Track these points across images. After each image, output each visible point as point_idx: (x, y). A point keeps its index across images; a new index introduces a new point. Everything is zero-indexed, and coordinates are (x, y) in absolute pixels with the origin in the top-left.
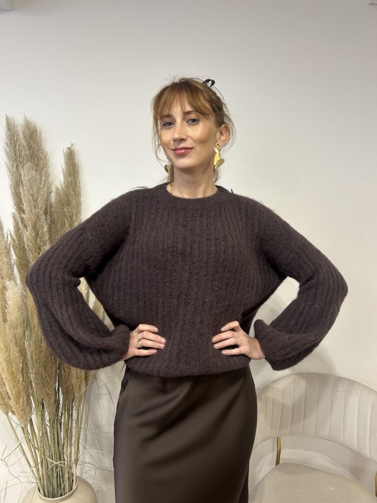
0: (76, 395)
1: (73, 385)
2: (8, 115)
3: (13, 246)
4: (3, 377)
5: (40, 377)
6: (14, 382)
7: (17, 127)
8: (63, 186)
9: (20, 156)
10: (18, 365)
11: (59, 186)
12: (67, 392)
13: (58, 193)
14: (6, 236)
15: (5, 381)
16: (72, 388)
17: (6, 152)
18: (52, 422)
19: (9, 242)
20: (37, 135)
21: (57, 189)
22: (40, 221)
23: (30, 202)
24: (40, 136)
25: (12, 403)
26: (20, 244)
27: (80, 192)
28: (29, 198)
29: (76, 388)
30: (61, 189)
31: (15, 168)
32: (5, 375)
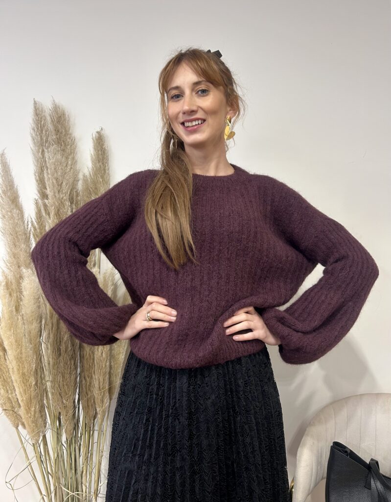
0: (98, 410)
1: (94, 397)
2: (36, 100)
3: (34, 235)
4: (13, 378)
5: (57, 385)
6: (25, 385)
7: (45, 112)
8: (91, 173)
9: (46, 141)
10: (30, 365)
11: (87, 174)
12: (88, 406)
13: (85, 180)
14: (26, 222)
15: (15, 384)
16: (94, 402)
17: (32, 137)
18: (69, 442)
19: (29, 229)
20: (65, 120)
21: (84, 176)
22: (64, 207)
23: (54, 186)
24: (68, 121)
25: (22, 412)
26: (41, 233)
27: (109, 180)
28: (53, 182)
29: (98, 401)
30: (88, 177)
31: (40, 154)
32: (15, 377)
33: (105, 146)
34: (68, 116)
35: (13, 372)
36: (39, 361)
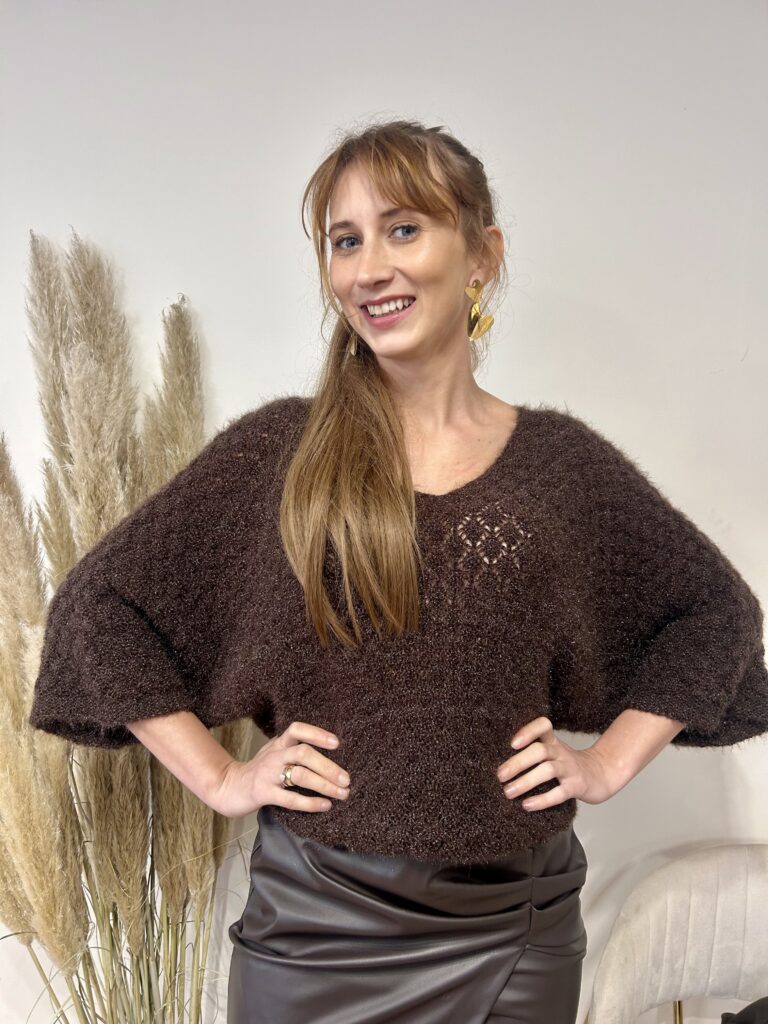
0: (192, 892)
1: (184, 869)
2: (36, 233)
3: (44, 540)
4: (15, 860)
5: (106, 851)
6: (42, 873)
7: (57, 259)
8: (163, 396)
9: (63, 327)
11: (154, 398)
12: (172, 885)
13: (151, 413)
14: (27, 516)
15: (20, 871)
16: (184, 875)
17: (31, 318)
18: (135, 958)
19: (34, 530)
20: (101, 278)
21: (149, 403)
22: (107, 478)
23: (84, 435)
24: (110, 280)
26: (60, 535)
28: (81, 427)
29: (192, 877)
30: (157, 403)
31: (50, 355)
32: (19, 858)
33: (192, 337)
34: (109, 271)
36: (67, 812)
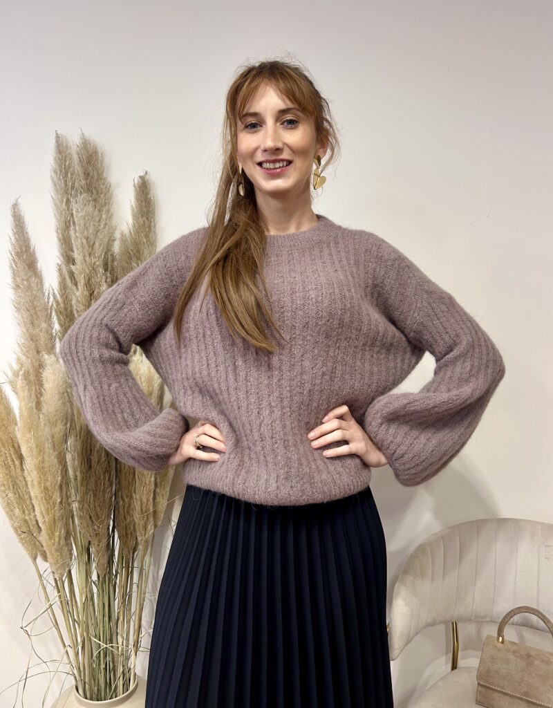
0: (139, 539)
1: (135, 523)
2: (58, 132)
3: (56, 312)
4: (32, 494)
5: (86, 506)
6: (48, 503)
7: (71, 148)
8: (132, 230)
9: (73, 188)
10: (54, 476)
11: (126, 231)
12: (126, 534)
13: (123, 240)
14: (46, 294)
15: (34, 502)
16: (134, 529)
17: (53, 182)
18: (101, 579)
19: (50, 304)
20: (97, 160)
21: (122, 234)
22: (97, 275)
23: (83, 248)
24: (102, 161)
25: (43, 537)
26: (66, 309)
27: (155, 240)
28: (82, 243)
29: (139, 528)
30: (128, 235)
31: (64, 204)
32: (35, 492)
33: (151, 195)
34: (102, 154)
35: (33, 485)
36: (64, 472)
